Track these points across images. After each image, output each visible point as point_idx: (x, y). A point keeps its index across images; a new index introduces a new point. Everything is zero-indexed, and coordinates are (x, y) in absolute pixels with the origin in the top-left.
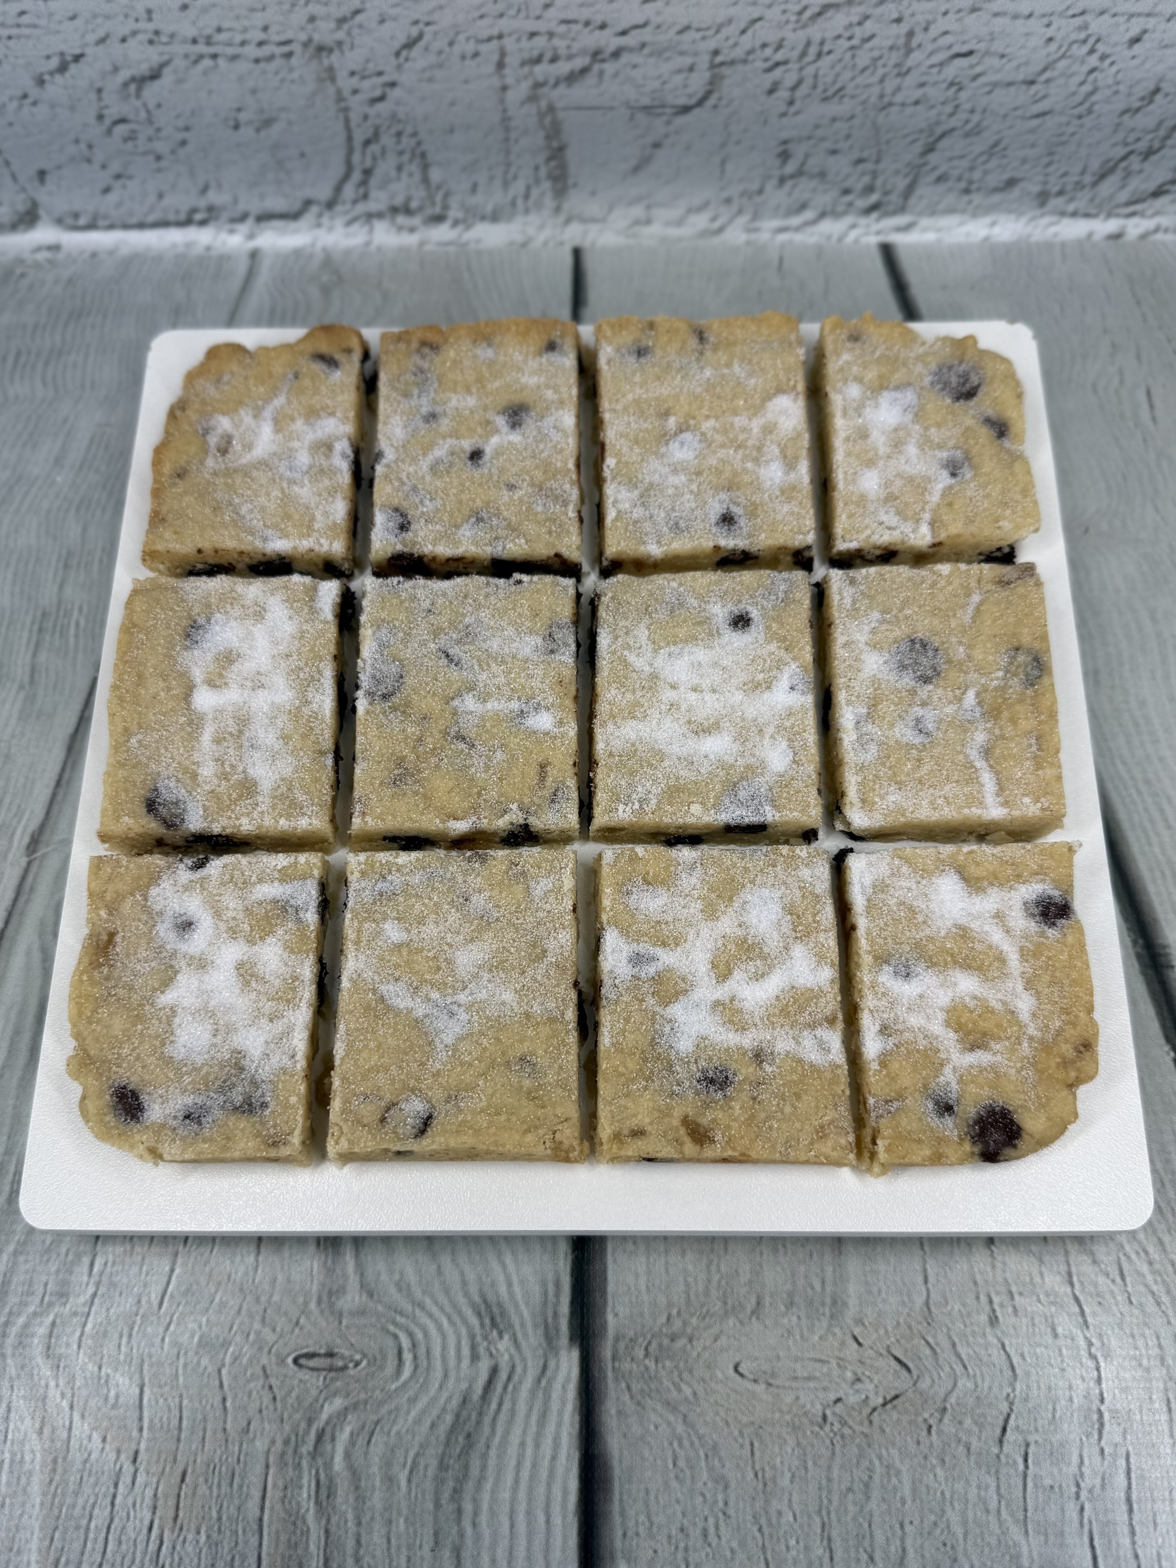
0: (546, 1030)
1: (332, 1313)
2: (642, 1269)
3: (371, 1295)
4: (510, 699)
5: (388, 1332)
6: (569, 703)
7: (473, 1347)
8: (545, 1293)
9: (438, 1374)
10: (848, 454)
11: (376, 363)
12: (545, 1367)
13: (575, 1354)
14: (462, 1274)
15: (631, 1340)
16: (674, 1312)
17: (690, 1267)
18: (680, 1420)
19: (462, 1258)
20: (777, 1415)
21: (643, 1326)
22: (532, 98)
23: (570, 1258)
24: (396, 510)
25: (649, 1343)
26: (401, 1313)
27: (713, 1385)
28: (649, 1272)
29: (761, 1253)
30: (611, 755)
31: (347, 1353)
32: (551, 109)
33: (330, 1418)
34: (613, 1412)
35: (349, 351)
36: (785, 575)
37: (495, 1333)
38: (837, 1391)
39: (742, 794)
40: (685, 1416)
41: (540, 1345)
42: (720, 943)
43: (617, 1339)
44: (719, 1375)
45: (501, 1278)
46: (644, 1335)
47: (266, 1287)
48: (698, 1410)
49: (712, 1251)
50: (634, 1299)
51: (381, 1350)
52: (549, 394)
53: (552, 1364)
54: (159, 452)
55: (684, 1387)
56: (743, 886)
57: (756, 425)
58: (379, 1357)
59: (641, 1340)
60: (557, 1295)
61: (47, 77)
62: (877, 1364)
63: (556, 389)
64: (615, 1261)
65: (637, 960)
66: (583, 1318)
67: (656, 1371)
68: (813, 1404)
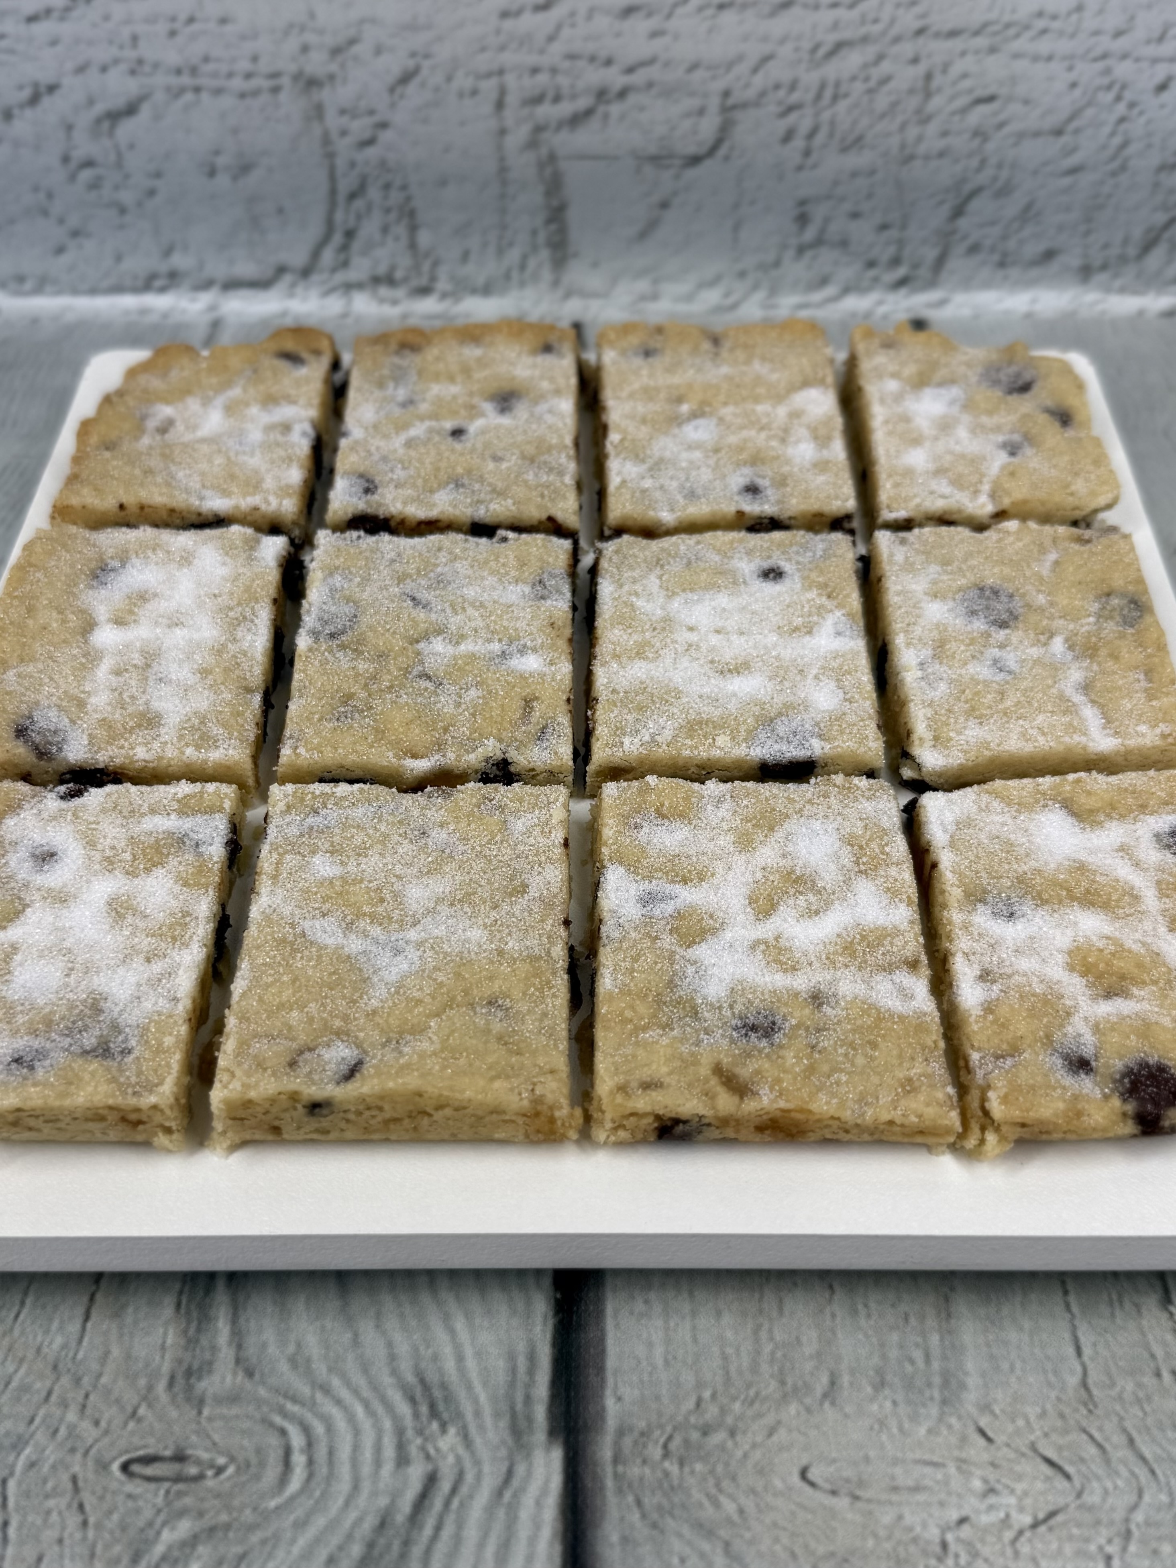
0: (524, 968)
1: (188, 1399)
2: (657, 1337)
3: (250, 1374)
4: (489, 641)
5: (271, 1425)
6: (563, 645)
7: (401, 1447)
8: (513, 1370)
9: (344, 1486)
10: (890, 433)
11: (348, 374)
12: (510, 1474)
13: (557, 1455)
14: (390, 1345)
15: (642, 1434)
16: (707, 1394)
17: (729, 1334)
18: (719, 1550)
19: (392, 1323)
20: (870, 1543)
21: (660, 1414)
22: (532, 144)
23: (550, 1323)
24: (361, 476)
25: (670, 1438)
26: (294, 1400)
27: (769, 1499)
28: (668, 1341)
29: (833, 1316)
30: (614, 691)
31: (205, 1456)
32: (552, 158)
33: (170, 1548)
34: (615, 1538)
35: (317, 353)
36: (823, 536)
37: (435, 1425)
38: (960, 1507)
39: (781, 730)
40: (727, 1545)
41: (503, 1442)
42: (759, 875)
43: (621, 1433)
44: (778, 1484)
45: (448, 1350)
46: (661, 1427)
47: (95, 1366)
48: (748, 1535)
49: (761, 1311)
50: (646, 1378)
51: (259, 1451)
52: (545, 385)
53: (520, 1469)
54: (85, 428)
55: (723, 1500)
56: (787, 816)
57: (782, 412)
58: (254, 1461)
59: (657, 1433)
60: (531, 1371)
61: (16, 112)
62: (1018, 1468)
63: (552, 380)
64: (617, 1326)
65: (648, 900)
66: (568, 1404)
67: (681, 1478)
68: (924, 1525)
